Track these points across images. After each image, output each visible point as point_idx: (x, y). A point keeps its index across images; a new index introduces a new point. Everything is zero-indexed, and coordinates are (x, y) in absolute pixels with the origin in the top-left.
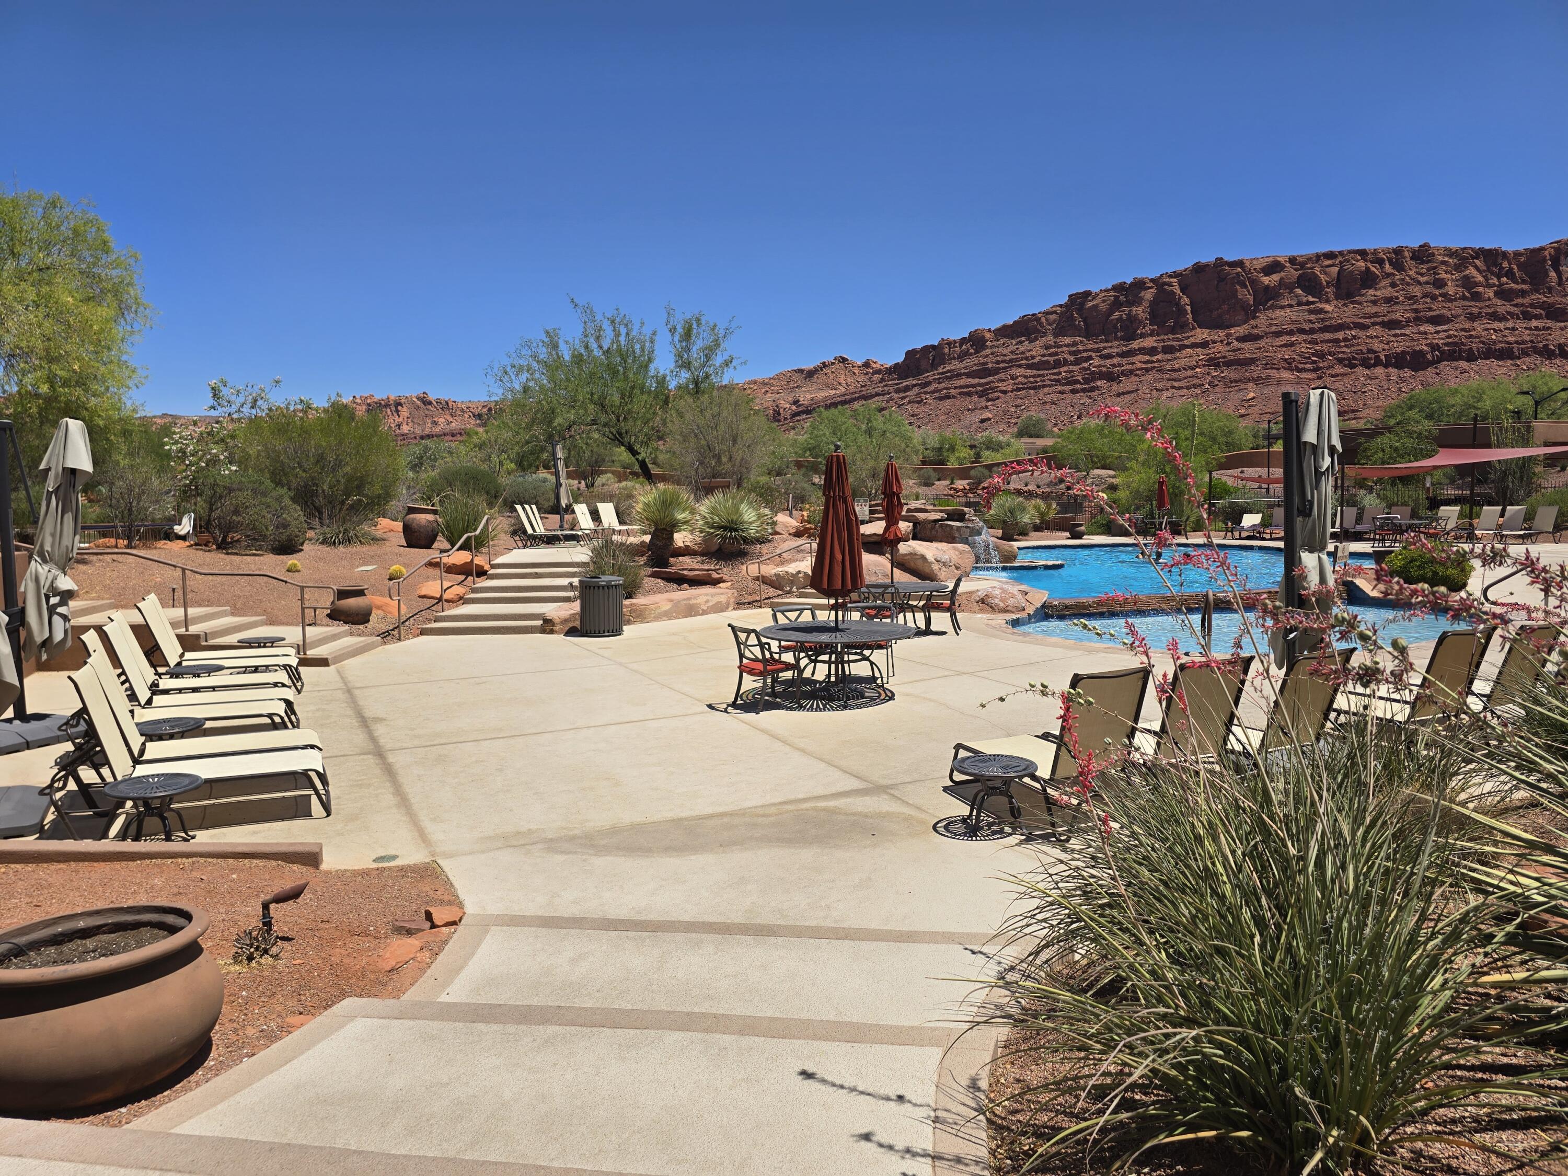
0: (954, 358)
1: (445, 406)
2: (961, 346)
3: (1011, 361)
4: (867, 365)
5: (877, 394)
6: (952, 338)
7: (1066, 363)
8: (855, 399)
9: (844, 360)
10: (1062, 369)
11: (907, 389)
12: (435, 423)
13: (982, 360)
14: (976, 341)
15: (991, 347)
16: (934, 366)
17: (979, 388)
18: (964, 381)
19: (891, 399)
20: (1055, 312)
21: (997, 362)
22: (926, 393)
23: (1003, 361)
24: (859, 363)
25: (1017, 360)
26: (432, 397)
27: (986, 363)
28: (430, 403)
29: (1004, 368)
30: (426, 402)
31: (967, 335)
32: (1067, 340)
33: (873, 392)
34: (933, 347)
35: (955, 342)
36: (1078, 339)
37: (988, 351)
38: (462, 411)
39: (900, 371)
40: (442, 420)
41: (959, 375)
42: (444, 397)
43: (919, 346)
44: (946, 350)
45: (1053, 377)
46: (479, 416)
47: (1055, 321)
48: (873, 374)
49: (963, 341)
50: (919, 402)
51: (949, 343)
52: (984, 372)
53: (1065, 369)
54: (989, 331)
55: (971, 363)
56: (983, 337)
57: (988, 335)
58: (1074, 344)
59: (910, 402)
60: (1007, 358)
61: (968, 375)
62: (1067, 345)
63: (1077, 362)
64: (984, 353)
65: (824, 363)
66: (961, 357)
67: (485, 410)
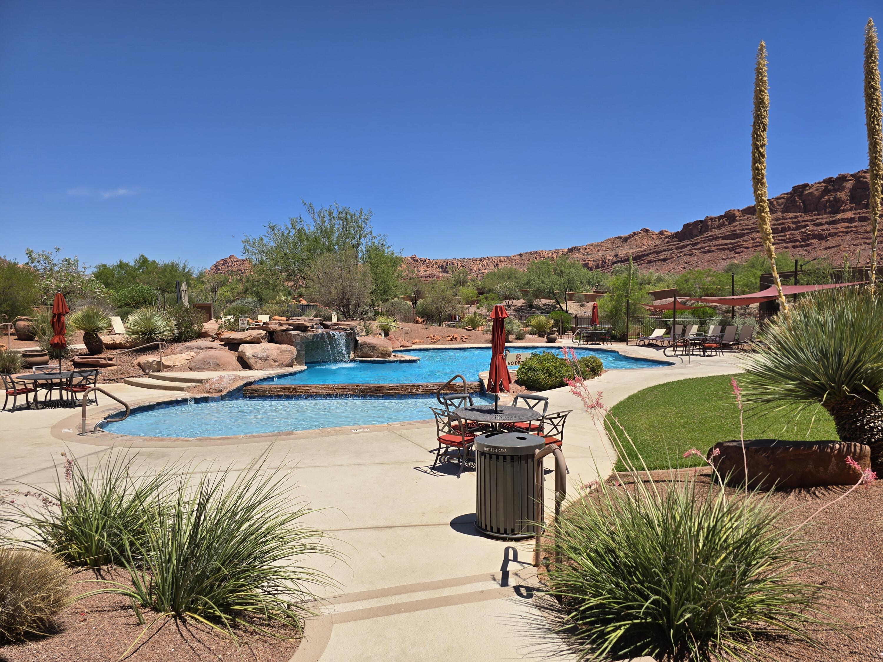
0: (714, 228)
1: (424, 262)
2: (719, 220)
3: (752, 228)
4: (661, 233)
5: (664, 251)
6: (713, 216)
7: (790, 229)
8: (650, 254)
9: (647, 231)
10: (787, 233)
11: (683, 247)
12: (419, 271)
13: (733, 229)
14: (730, 217)
15: (739, 221)
16: (701, 233)
17: (730, 246)
18: (721, 241)
19: (673, 253)
20: (783, 198)
21: (743, 230)
22: (695, 249)
23: (746, 229)
24: (657, 232)
25: (756, 228)
26: (418, 257)
27: (736, 230)
28: (417, 261)
29: (747, 233)
30: (415, 260)
31: (723, 214)
32: (791, 215)
33: (662, 249)
34: (701, 222)
35: (715, 218)
36: (798, 214)
37: (737, 223)
38: (433, 264)
39: (679, 236)
40: (422, 269)
41: (717, 238)
42: (424, 257)
43: (692, 221)
44: (710, 223)
45: (780, 238)
46: (442, 267)
47: (783, 203)
48: (665, 238)
49: (721, 217)
50: (690, 255)
51: (712, 219)
52: (734, 235)
53: (789, 233)
54: (738, 210)
55: (726, 230)
56: (734, 214)
57: (737, 213)
58: (796, 217)
59: (684, 255)
60: (750, 227)
61: (723, 238)
62: (792, 218)
63: (797, 229)
64: (734, 224)
65: (634, 233)
66: (719, 227)
67: (445, 264)
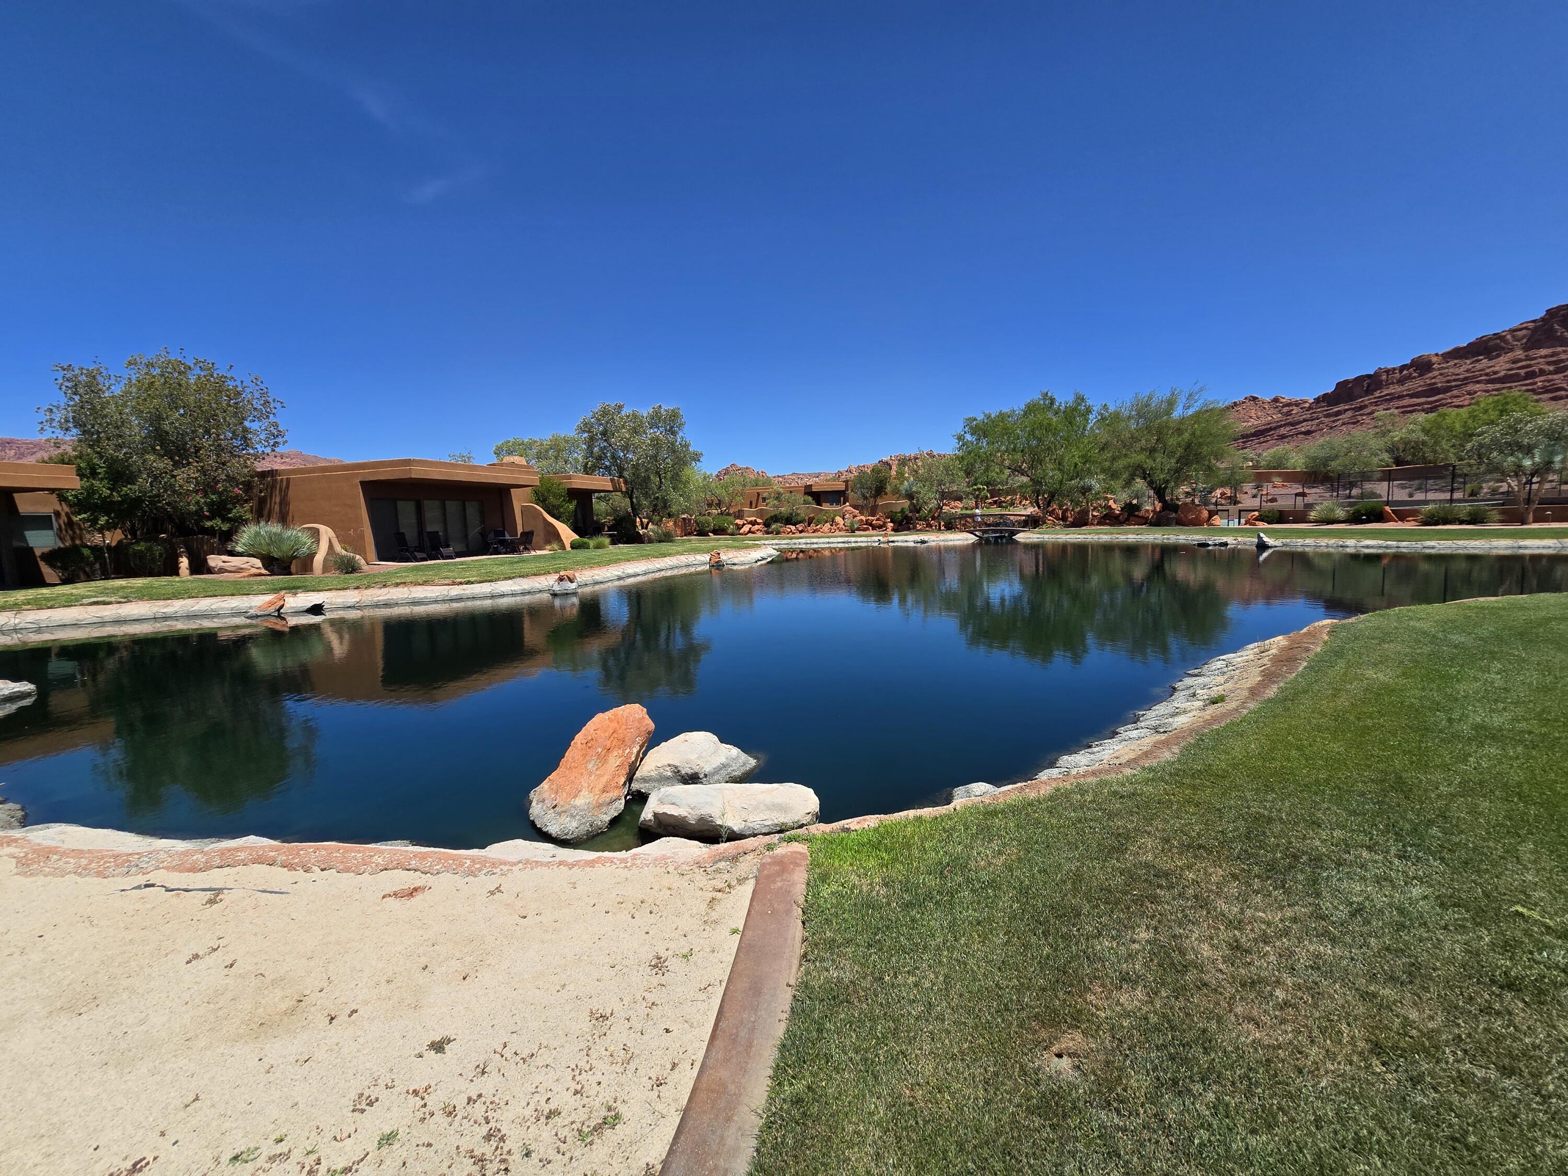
0: (1393, 383)
2: (1401, 372)
3: (1466, 378)
4: (1276, 400)
5: (1305, 420)
6: (1390, 367)
7: (1542, 372)
8: (1281, 426)
9: (1255, 399)
10: (1537, 380)
11: (1338, 413)
13: (1429, 382)
14: (1422, 366)
15: (1439, 369)
16: (1369, 392)
17: (1426, 406)
18: (1407, 401)
19: (1321, 423)
20: (1526, 328)
21: (1448, 381)
22: (1361, 415)
23: (1455, 380)
24: (1268, 400)
25: (1474, 377)
27: (1435, 384)
29: (1456, 386)
31: (1408, 362)
32: (1543, 352)
33: (1301, 418)
34: (1369, 376)
35: (1394, 369)
36: (1560, 349)
37: (1436, 373)
39: (1326, 400)
41: (1400, 397)
43: (1351, 377)
44: (1384, 377)
45: (1524, 388)
47: (1524, 336)
49: (1403, 368)
50: (1354, 423)
51: (1387, 371)
52: (1433, 391)
53: (1542, 378)
54: (1437, 355)
55: (1417, 384)
56: (1430, 361)
57: (1434, 359)
58: (1553, 355)
59: (1344, 424)
60: (1461, 377)
61: (1412, 396)
62: (1545, 357)
63: (1557, 372)
64: (1430, 375)
65: (1235, 403)
66: (1401, 382)
